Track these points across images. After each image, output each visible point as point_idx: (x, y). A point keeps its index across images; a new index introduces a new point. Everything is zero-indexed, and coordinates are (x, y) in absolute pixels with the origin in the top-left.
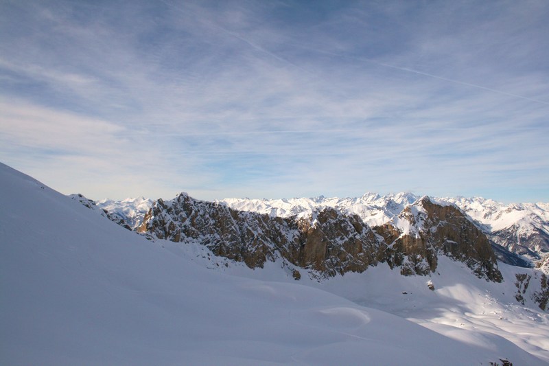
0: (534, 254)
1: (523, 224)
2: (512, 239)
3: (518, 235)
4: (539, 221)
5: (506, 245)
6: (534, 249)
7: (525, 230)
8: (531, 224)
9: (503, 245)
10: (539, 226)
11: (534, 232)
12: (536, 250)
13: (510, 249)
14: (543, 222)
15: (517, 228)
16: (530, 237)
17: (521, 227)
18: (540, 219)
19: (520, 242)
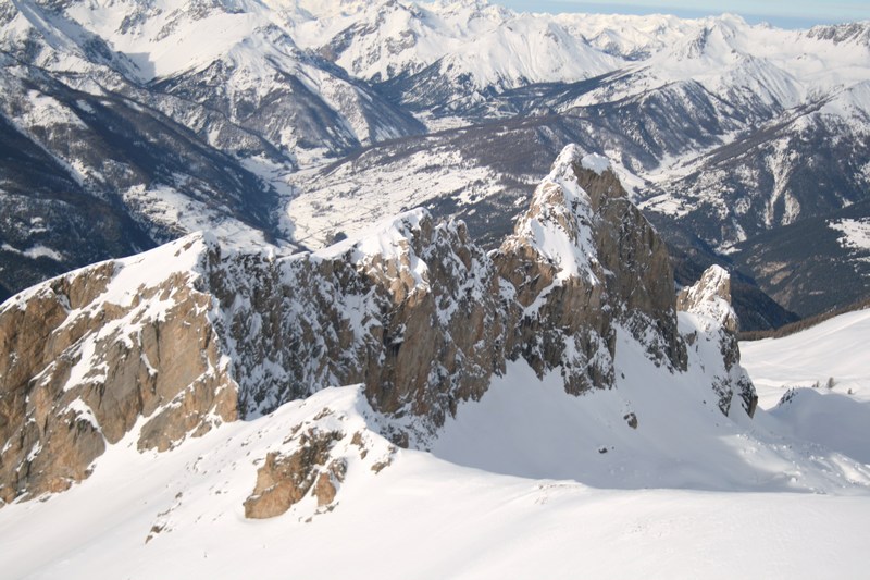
0: (279, 154)
1: (245, 60)
2: (215, 107)
3: (230, 92)
4: (290, 49)
5: (200, 126)
6: (278, 137)
7: (252, 79)
8: (269, 59)
9: (190, 125)
10: (289, 66)
11: (278, 86)
12: (284, 141)
13: (213, 137)
14: (299, 53)
15: (229, 69)
16: (266, 101)
17: (240, 67)
18: (293, 43)
19: (239, 116)
